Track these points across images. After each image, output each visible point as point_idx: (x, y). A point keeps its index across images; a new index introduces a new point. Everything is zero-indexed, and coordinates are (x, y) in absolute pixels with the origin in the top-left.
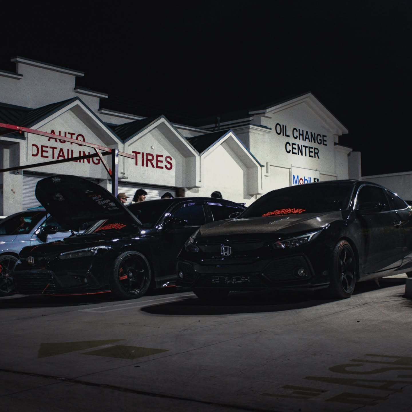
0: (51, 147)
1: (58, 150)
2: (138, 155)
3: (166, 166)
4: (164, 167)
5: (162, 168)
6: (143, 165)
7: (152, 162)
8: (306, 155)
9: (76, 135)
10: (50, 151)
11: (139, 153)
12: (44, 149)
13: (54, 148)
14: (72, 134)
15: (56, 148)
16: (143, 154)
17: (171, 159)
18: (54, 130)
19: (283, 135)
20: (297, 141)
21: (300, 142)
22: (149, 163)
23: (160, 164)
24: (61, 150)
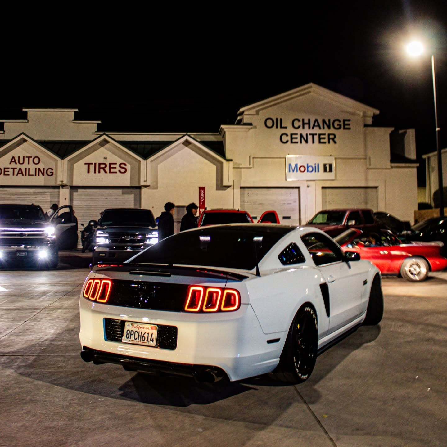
0: (11, 168)
1: (18, 169)
2: (91, 165)
3: (120, 171)
4: (118, 172)
5: (116, 172)
6: (95, 172)
7: (105, 169)
8: (313, 142)
9: (33, 158)
10: (11, 171)
11: (92, 164)
12: (6, 170)
13: (14, 169)
14: (29, 157)
15: (16, 168)
16: (95, 164)
17: (125, 165)
18: (15, 157)
19: (277, 127)
20: (299, 131)
21: (306, 131)
22: (102, 170)
23: (112, 170)
24: (20, 169)
